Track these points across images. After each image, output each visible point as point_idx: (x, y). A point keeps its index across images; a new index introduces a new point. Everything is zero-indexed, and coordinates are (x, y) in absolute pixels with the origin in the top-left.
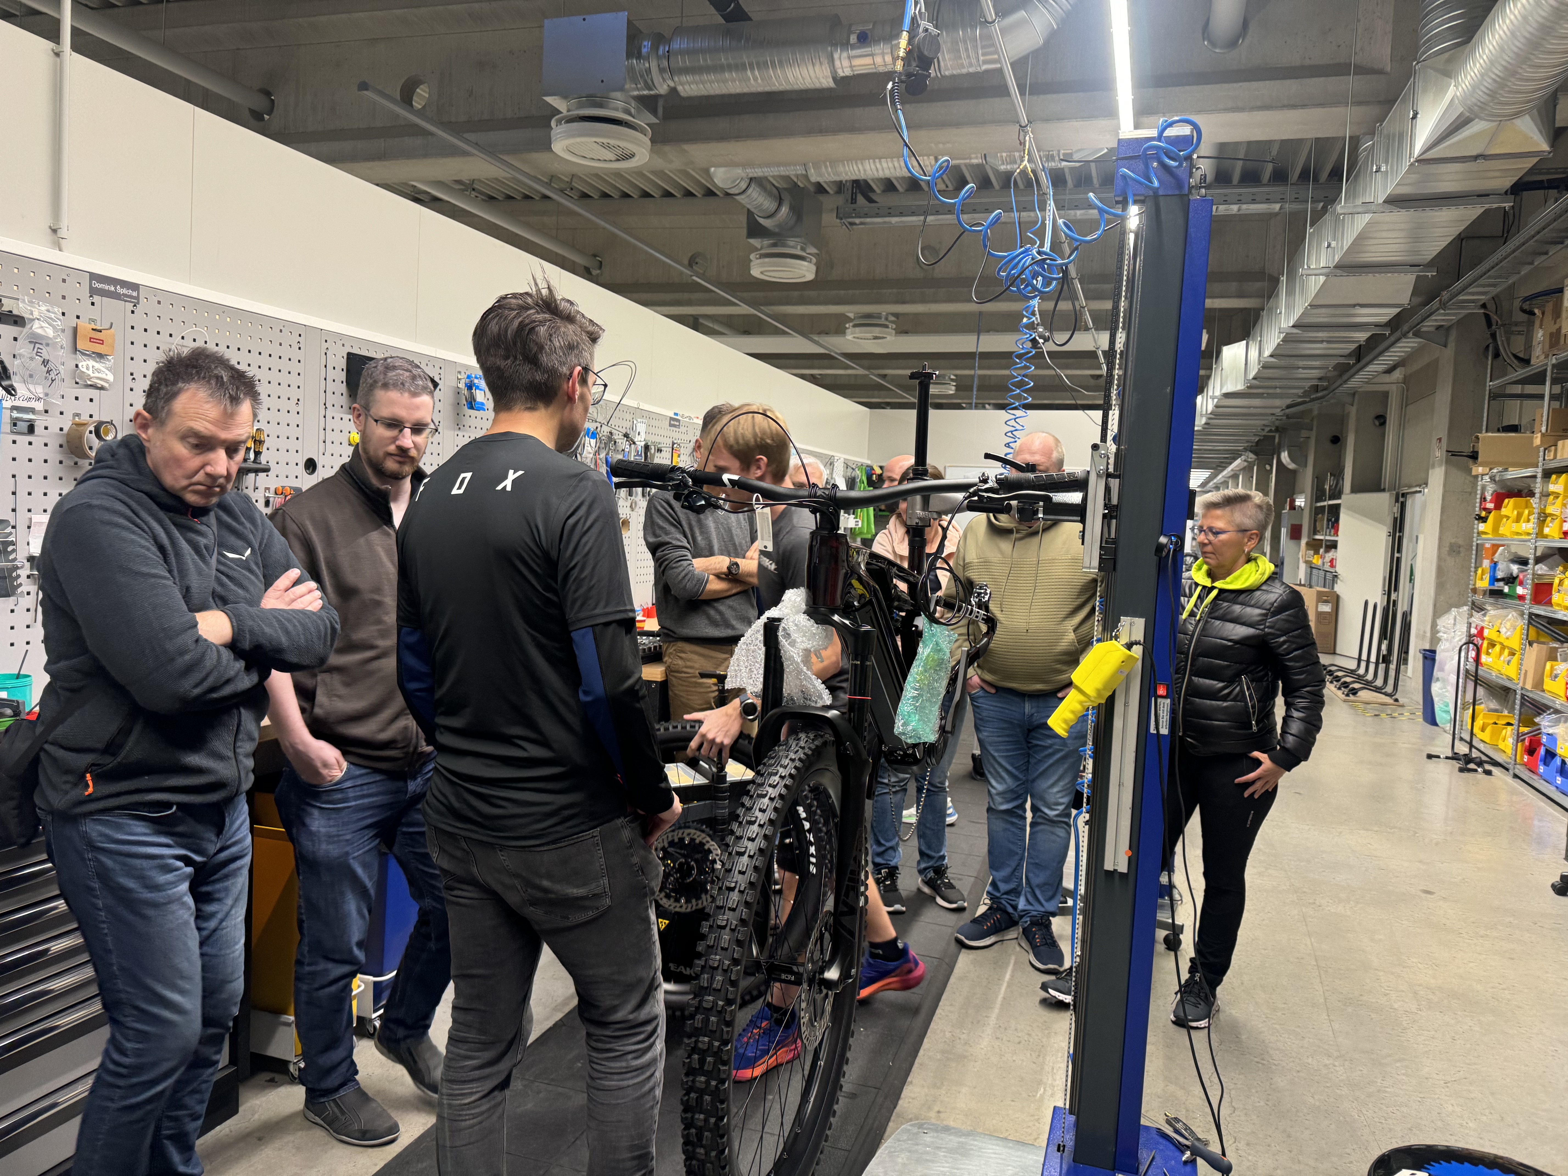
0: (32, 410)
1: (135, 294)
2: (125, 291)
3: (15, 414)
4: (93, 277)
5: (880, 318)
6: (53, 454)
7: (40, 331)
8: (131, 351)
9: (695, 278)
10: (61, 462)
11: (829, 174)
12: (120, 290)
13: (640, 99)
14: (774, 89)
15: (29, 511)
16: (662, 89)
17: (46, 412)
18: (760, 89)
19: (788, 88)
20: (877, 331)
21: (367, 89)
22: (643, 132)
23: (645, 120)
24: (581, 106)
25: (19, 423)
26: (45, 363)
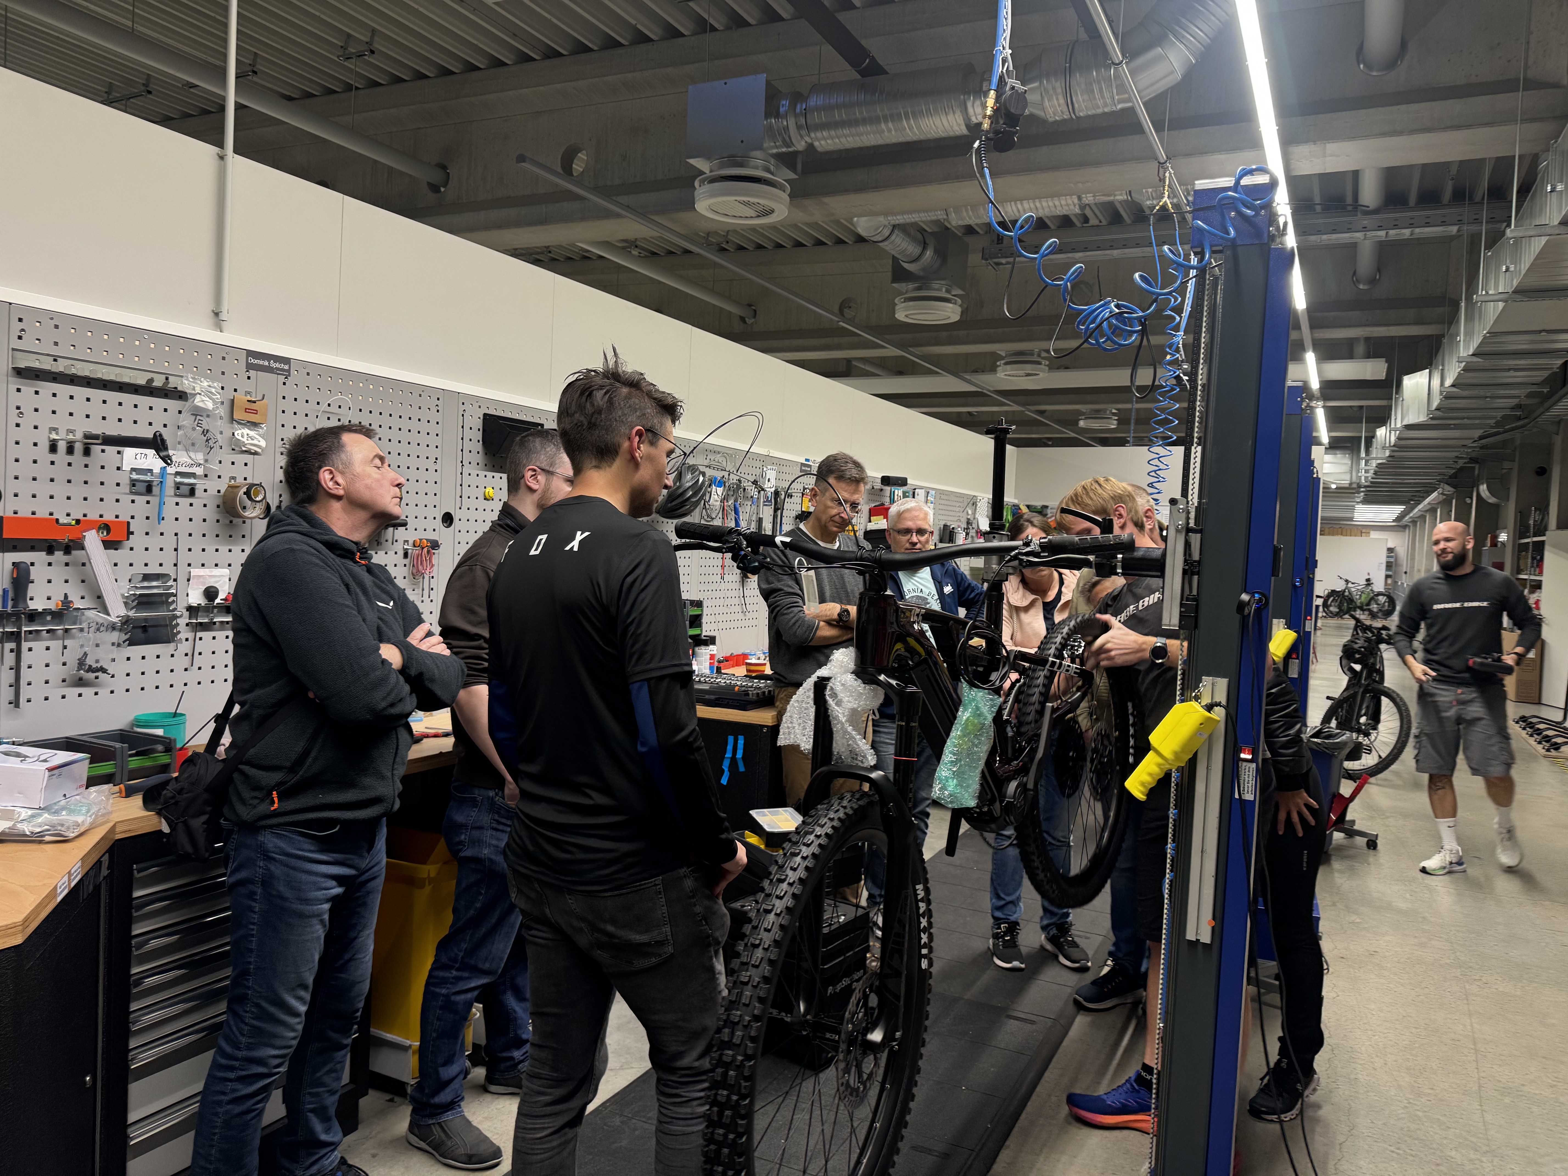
0: (193, 475)
1: (286, 367)
2: (277, 365)
3: (178, 479)
4: (250, 353)
5: (1032, 354)
6: (211, 513)
7: (201, 404)
8: (282, 418)
9: (841, 324)
10: (218, 521)
11: (970, 218)
12: (274, 365)
13: (779, 157)
14: (908, 139)
15: (189, 565)
16: (800, 145)
17: (206, 476)
18: (894, 141)
19: (922, 137)
20: (1029, 368)
21: (524, 161)
22: (782, 188)
23: (784, 175)
24: (722, 166)
25: (182, 487)
26: (205, 432)
